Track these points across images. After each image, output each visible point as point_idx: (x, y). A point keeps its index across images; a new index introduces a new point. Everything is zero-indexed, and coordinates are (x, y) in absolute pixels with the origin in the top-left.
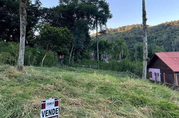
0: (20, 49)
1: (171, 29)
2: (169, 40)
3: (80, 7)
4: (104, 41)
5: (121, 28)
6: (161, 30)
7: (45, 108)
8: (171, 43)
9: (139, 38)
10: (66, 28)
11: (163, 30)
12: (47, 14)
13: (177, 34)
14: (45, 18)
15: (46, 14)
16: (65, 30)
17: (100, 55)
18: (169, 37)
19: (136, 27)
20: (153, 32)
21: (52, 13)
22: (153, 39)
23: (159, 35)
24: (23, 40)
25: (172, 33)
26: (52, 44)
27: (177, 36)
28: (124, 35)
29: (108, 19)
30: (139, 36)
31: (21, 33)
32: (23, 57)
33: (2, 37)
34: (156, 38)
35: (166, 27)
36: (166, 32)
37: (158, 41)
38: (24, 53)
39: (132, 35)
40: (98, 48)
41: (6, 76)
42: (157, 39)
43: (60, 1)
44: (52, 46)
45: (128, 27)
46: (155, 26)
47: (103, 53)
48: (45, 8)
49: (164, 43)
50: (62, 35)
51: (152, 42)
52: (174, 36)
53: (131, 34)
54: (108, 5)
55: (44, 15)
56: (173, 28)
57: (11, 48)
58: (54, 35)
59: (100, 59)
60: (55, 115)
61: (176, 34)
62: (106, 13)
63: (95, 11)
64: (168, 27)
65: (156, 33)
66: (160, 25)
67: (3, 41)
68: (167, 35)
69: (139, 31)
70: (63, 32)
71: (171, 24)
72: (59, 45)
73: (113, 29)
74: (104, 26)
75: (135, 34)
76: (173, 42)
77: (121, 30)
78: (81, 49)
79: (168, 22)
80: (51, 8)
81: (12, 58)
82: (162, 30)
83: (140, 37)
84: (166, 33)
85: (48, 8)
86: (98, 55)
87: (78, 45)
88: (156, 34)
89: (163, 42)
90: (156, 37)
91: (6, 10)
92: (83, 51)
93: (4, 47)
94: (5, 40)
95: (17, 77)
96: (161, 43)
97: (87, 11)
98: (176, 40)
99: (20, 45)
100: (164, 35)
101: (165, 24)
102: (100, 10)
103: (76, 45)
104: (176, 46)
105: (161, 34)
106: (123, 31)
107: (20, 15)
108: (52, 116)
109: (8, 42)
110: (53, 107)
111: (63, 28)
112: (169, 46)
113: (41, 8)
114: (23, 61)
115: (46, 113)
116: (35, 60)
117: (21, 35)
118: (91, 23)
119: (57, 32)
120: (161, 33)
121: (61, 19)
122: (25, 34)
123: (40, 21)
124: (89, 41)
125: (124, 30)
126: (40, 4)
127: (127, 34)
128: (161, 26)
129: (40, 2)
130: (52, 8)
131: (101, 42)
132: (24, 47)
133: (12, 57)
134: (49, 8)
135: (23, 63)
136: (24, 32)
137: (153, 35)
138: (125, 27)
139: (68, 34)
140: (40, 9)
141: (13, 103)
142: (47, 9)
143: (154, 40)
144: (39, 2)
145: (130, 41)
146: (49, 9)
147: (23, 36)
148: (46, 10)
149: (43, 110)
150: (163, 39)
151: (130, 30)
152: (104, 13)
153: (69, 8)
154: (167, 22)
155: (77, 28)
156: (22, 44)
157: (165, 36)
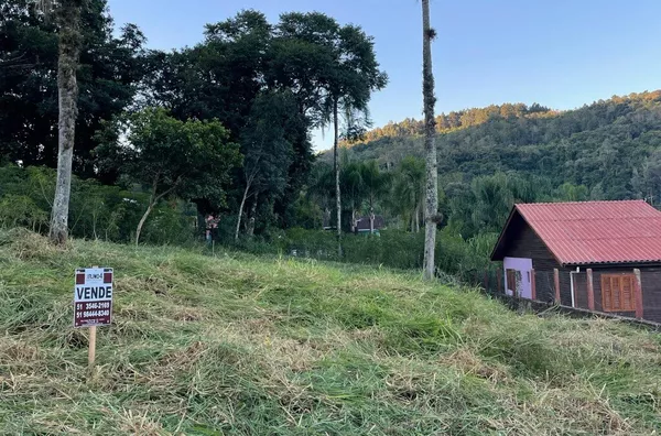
0: (58, 184)
1: (629, 121)
2: (622, 163)
3: (276, 48)
4: (364, 167)
5: (445, 118)
6: (595, 126)
7: (83, 283)
8: (631, 174)
9: (513, 155)
10: (216, 123)
11: (601, 126)
12: (165, 73)
13: (653, 141)
14: (158, 86)
15: (159, 74)
16: (213, 130)
17: (347, 214)
18: (621, 151)
19: (503, 114)
20: (562, 133)
21: (181, 70)
22: (563, 160)
23: (585, 146)
24: (65, 158)
25: (634, 137)
26: (168, 175)
27: (651, 149)
28: (457, 144)
29: (371, 90)
30: (510, 148)
31: (62, 139)
32: (66, 207)
33: (9, 150)
34: (574, 156)
35: (613, 116)
36: (613, 133)
37: (580, 167)
38: (68, 197)
39: (484, 146)
40: (338, 189)
41: (17, 256)
42: (579, 160)
43: (207, 30)
44: (168, 180)
45: (473, 113)
46: (571, 112)
47: (357, 206)
48: (155, 52)
49: (602, 173)
50: (200, 144)
51: (561, 170)
52: (641, 149)
53: (482, 140)
54: (372, 41)
55: (153, 76)
56: (638, 116)
57: (38, 185)
58: (174, 144)
59: (346, 227)
60: (105, 299)
61: (647, 143)
62: (364, 70)
63: (324, 65)
64: (621, 115)
65: (574, 136)
66: (591, 108)
67: (11, 164)
68: (616, 145)
69: (512, 128)
70: (203, 135)
71: (632, 105)
72: (194, 176)
73: (418, 121)
74: (359, 114)
75: (498, 140)
76: (635, 171)
77: (448, 126)
78: (276, 191)
79: (621, 95)
80: (176, 53)
81: (38, 215)
82: (597, 126)
83: (517, 153)
84: (612, 136)
85: (168, 51)
86: (339, 213)
87: (266, 177)
88: (574, 141)
89: (601, 169)
90: (576, 153)
91: (23, 63)
92: (285, 200)
93: (16, 182)
94: (21, 162)
95: (46, 258)
96: (593, 175)
97: (296, 63)
98: (647, 164)
99: (59, 174)
100: (604, 145)
101: (610, 102)
102: (344, 58)
103: (261, 177)
104: (646, 185)
105: (594, 141)
106: (454, 129)
107: (60, 90)
108: (98, 299)
109: (29, 168)
110: (100, 283)
111: (205, 121)
112: (620, 183)
113: (143, 51)
114: (65, 217)
115: (86, 293)
116: (113, 224)
117: (60, 144)
118: (312, 103)
119: (184, 134)
120: (594, 136)
121: (209, 90)
122: (72, 144)
123: (138, 97)
124: (308, 165)
125: (460, 124)
126: (139, 38)
127: (468, 139)
128: (593, 112)
129: (139, 33)
130: (180, 52)
131: (353, 168)
132: (69, 177)
133: (39, 211)
134: (172, 52)
135: (66, 224)
136: (68, 136)
137: (564, 143)
138: (461, 114)
139: (225, 141)
140: (139, 57)
141: (31, 302)
142: (161, 56)
143: (567, 163)
144: (135, 31)
145: (478, 167)
146: (169, 55)
147: (66, 148)
148: (158, 58)
149: (80, 287)
150: (599, 159)
151: (478, 127)
152: (359, 70)
153: (236, 52)
154: (615, 97)
155: (261, 121)
156: (62, 171)
157: (607, 149)
